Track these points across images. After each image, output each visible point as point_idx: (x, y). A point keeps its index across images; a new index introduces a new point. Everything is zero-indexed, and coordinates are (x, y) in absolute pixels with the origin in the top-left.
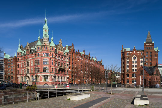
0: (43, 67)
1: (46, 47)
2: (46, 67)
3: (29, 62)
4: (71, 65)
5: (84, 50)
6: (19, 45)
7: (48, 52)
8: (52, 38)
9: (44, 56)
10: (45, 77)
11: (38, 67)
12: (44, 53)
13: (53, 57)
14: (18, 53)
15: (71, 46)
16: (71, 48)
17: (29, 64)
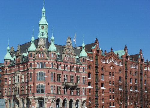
0: (36, 85)
1: (41, 53)
2: (41, 84)
3: (19, 76)
4: (93, 78)
5: (126, 47)
6: (8, 48)
7: (45, 61)
8: (53, 38)
9: (38, 67)
10: (40, 101)
11: (29, 85)
12: (38, 63)
13: (54, 68)
14: (6, 61)
15: (94, 44)
16: (93, 48)
17: (19, 79)
